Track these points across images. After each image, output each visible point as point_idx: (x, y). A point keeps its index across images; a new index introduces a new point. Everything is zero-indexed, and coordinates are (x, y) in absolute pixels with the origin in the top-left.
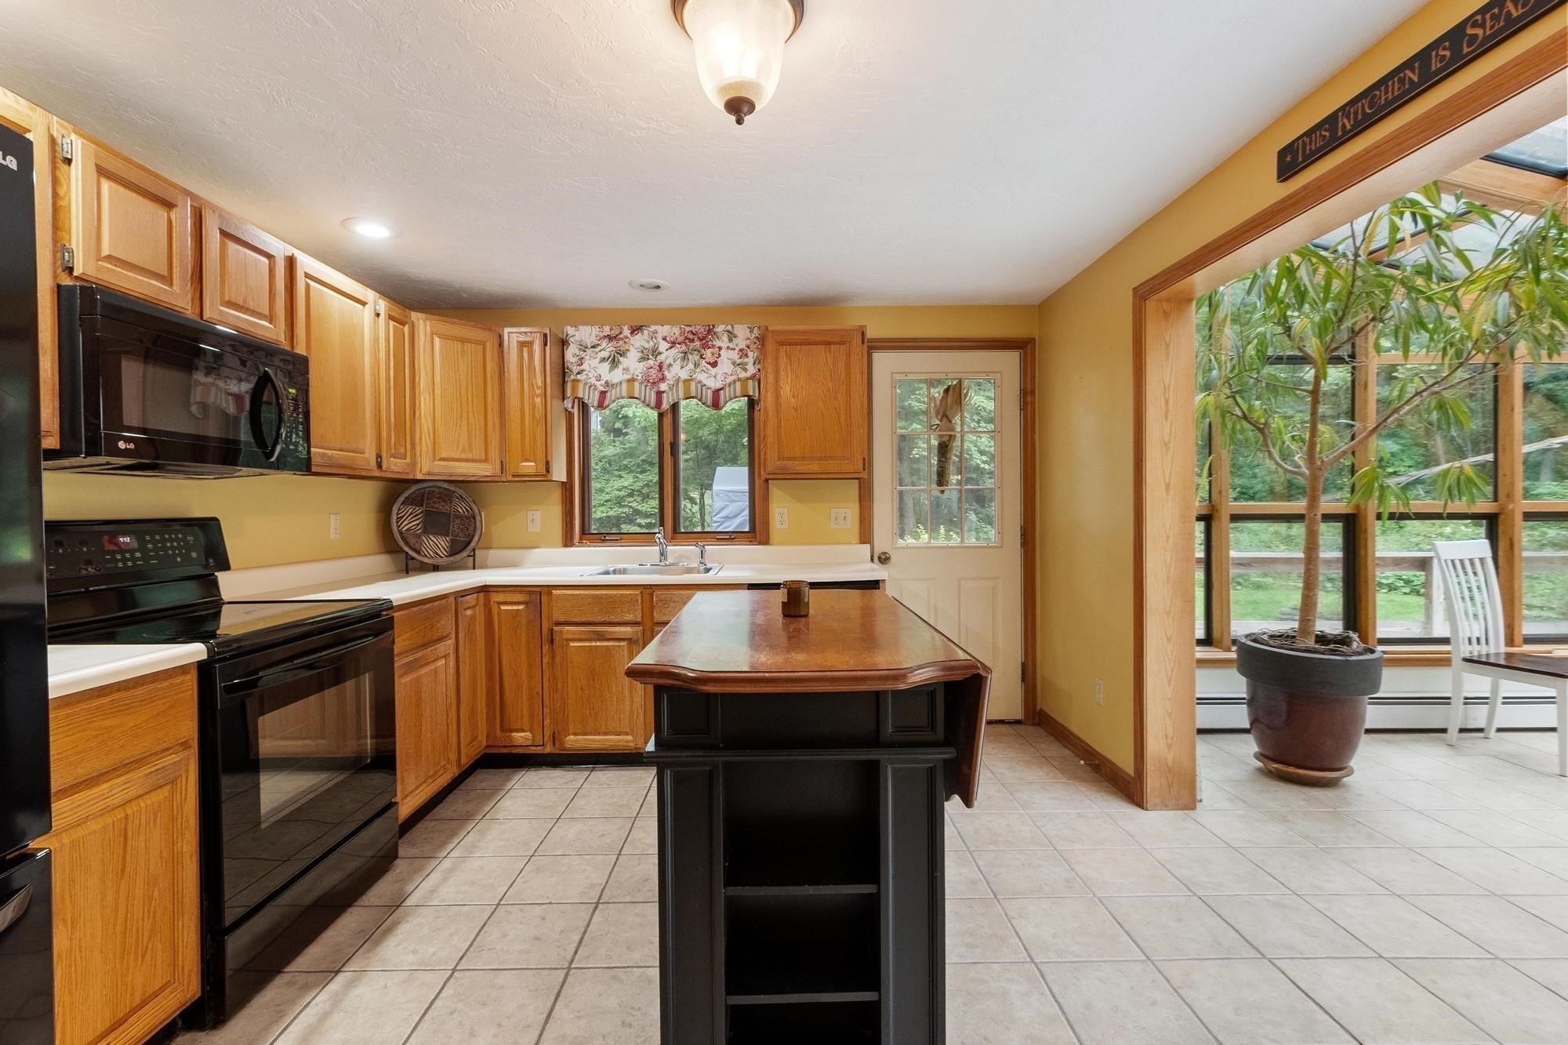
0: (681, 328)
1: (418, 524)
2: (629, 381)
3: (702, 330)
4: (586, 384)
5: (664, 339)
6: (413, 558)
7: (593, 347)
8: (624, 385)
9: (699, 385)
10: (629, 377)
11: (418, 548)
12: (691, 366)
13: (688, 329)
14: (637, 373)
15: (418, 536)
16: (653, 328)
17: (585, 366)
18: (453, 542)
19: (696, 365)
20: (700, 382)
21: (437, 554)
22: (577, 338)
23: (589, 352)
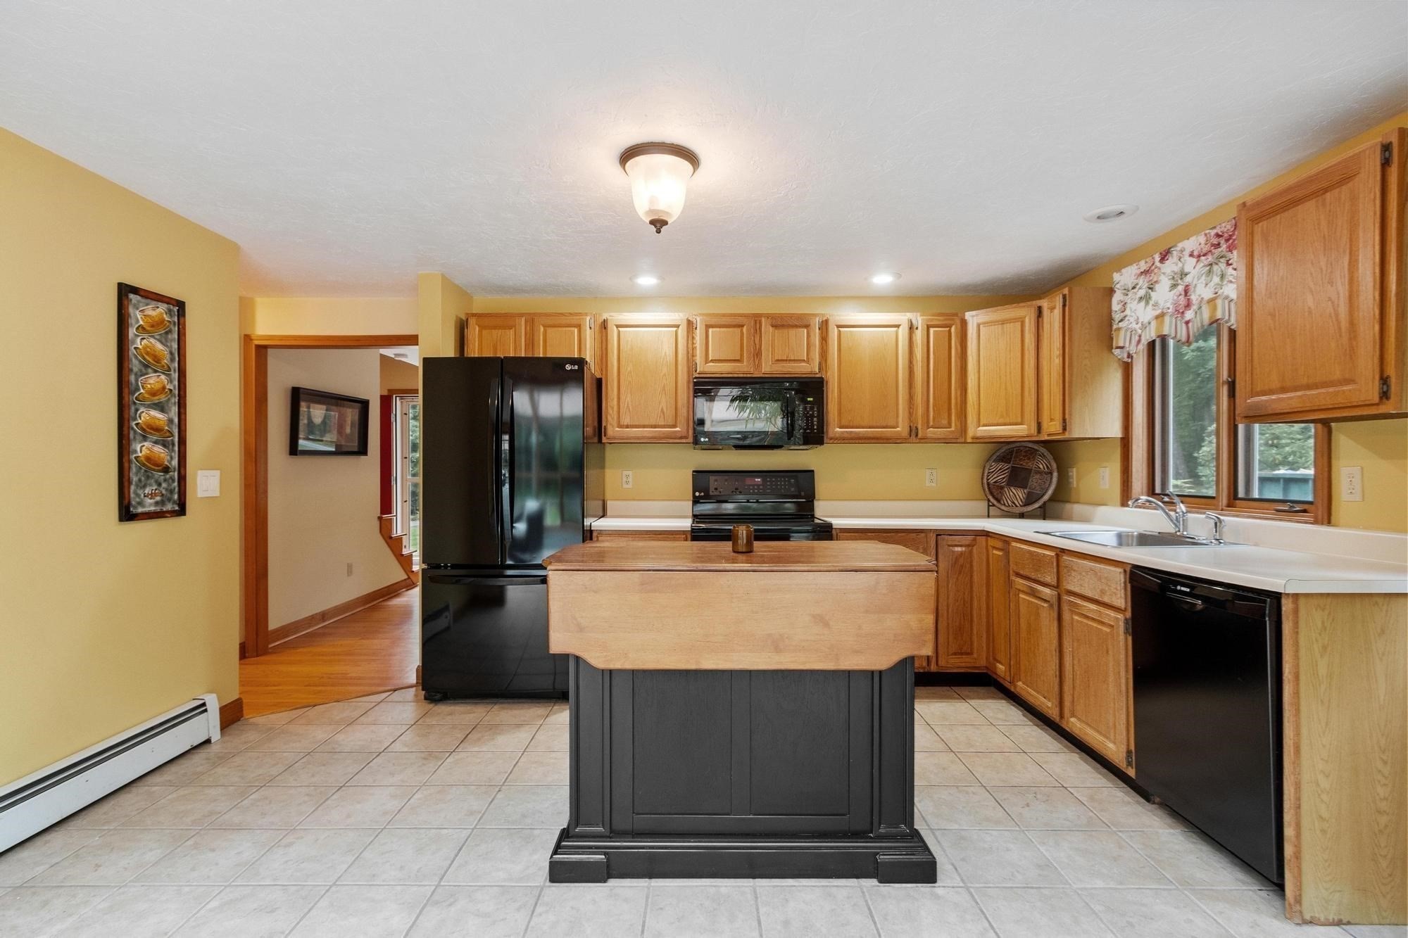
0: (1206, 235)
1: (1004, 478)
2: (1157, 317)
3: (1229, 227)
4: (1126, 330)
5: (1191, 255)
6: (994, 505)
7: (1134, 288)
8: (1154, 324)
9: (1226, 302)
10: (1158, 312)
11: (999, 498)
12: (1216, 279)
13: (1213, 232)
14: (1168, 305)
15: (1002, 488)
16: (1180, 246)
17: (1128, 312)
18: (1029, 494)
19: (1222, 276)
20: (1227, 297)
21: (1014, 503)
22: (1122, 283)
23: (1130, 294)
